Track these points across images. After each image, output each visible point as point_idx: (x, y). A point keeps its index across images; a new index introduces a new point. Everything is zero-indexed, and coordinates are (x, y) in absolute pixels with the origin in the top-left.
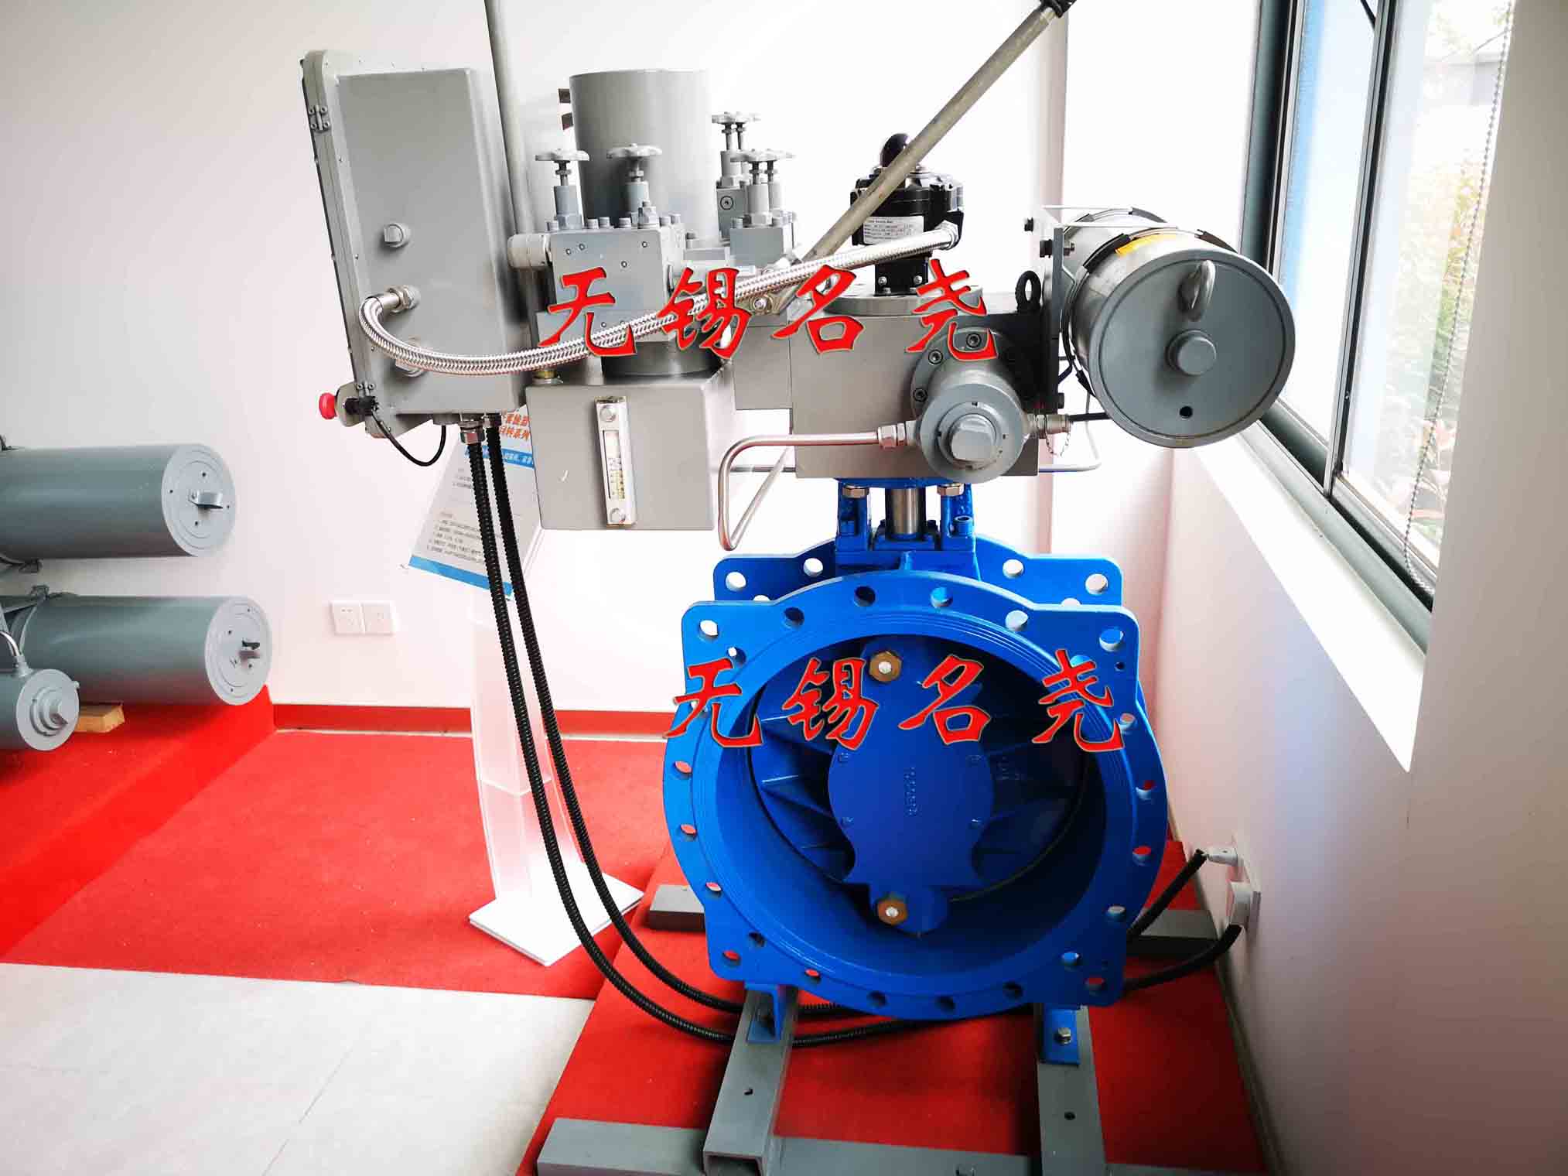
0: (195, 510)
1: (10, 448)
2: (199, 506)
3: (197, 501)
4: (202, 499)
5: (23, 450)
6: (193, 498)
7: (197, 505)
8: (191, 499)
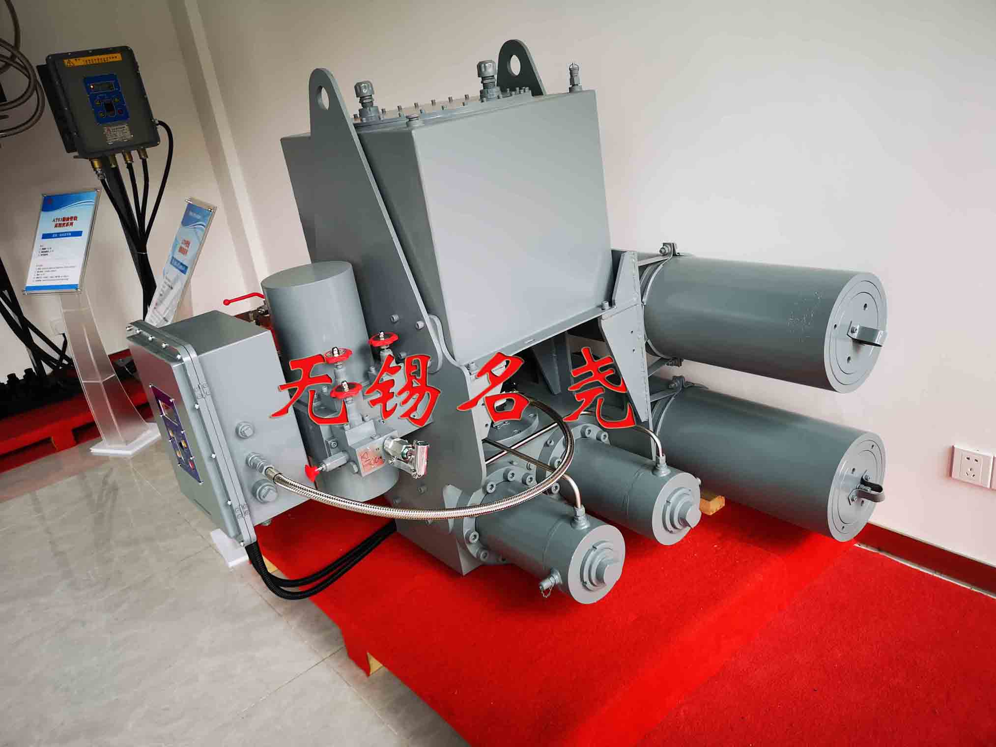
0: (850, 343)
1: (679, 255)
2: (854, 340)
3: (855, 335)
4: (860, 334)
5: (691, 258)
6: (853, 332)
7: (853, 339)
8: (850, 334)
